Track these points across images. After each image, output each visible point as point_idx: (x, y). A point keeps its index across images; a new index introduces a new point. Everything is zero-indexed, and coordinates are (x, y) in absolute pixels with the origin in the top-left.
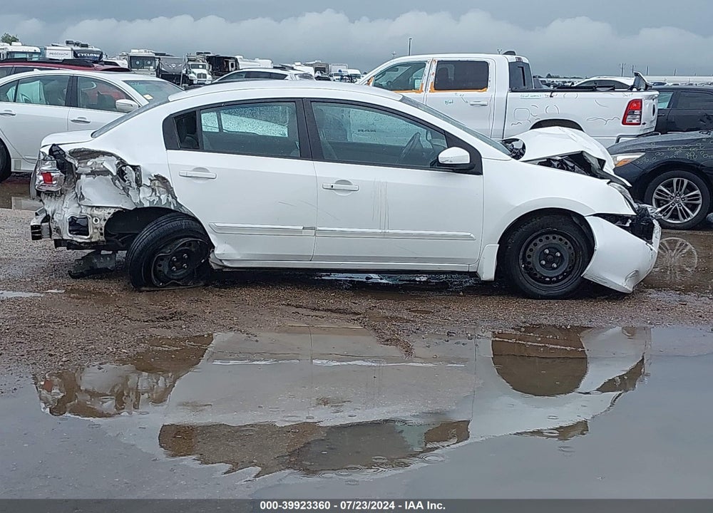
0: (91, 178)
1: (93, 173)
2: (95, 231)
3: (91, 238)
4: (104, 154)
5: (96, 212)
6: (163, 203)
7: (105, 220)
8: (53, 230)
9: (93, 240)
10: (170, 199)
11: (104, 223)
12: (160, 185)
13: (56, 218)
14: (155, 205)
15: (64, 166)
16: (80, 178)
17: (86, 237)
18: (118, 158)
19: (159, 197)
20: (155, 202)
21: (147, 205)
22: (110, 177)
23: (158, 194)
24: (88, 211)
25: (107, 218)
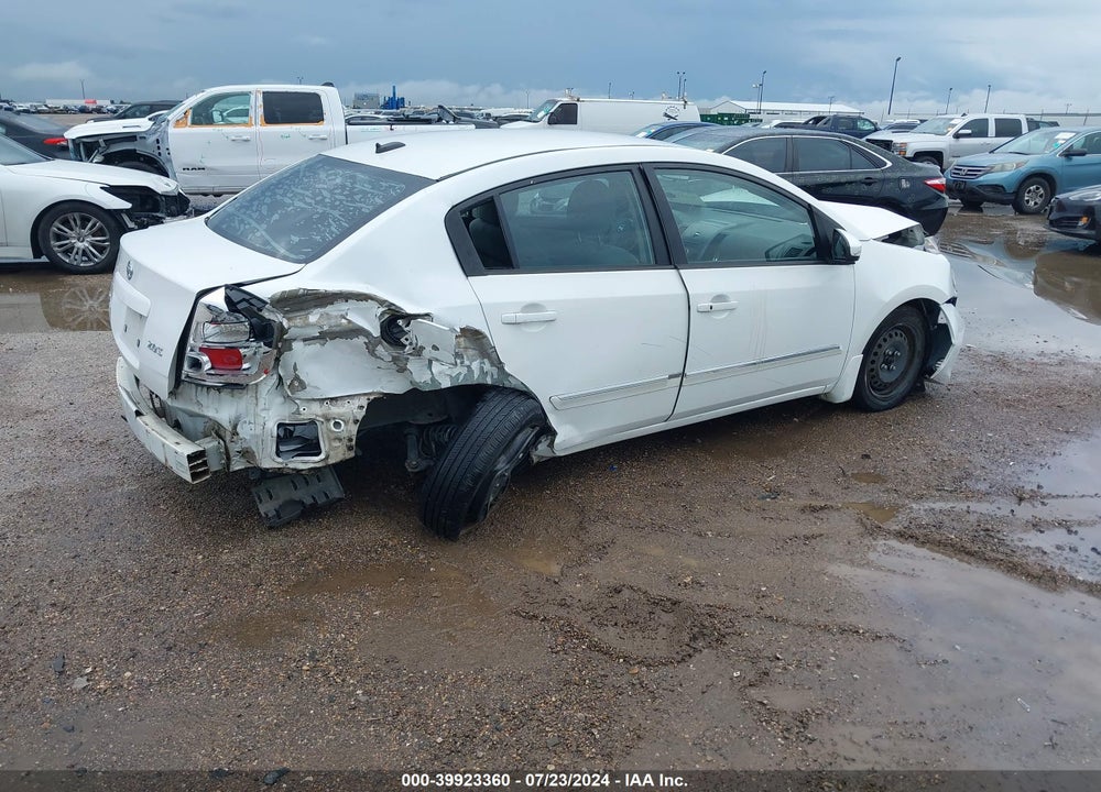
0: (315, 347)
1: (324, 337)
2: (337, 444)
3: (327, 457)
4: (346, 297)
5: (335, 410)
6: (476, 377)
7: (356, 421)
8: (232, 454)
9: (331, 461)
10: (487, 367)
11: (354, 429)
12: (468, 345)
13: (244, 431)
14: (461, 381)
15: (264, 332)
16: (291, 349)
17: (316, 459)
18: (382, 302)
19: (469, 367)
20: (461, 377)
21: (446, 383)
22: (362, 340)
23: (467, 363)
24: (314, 411)
25: (360, 418)
